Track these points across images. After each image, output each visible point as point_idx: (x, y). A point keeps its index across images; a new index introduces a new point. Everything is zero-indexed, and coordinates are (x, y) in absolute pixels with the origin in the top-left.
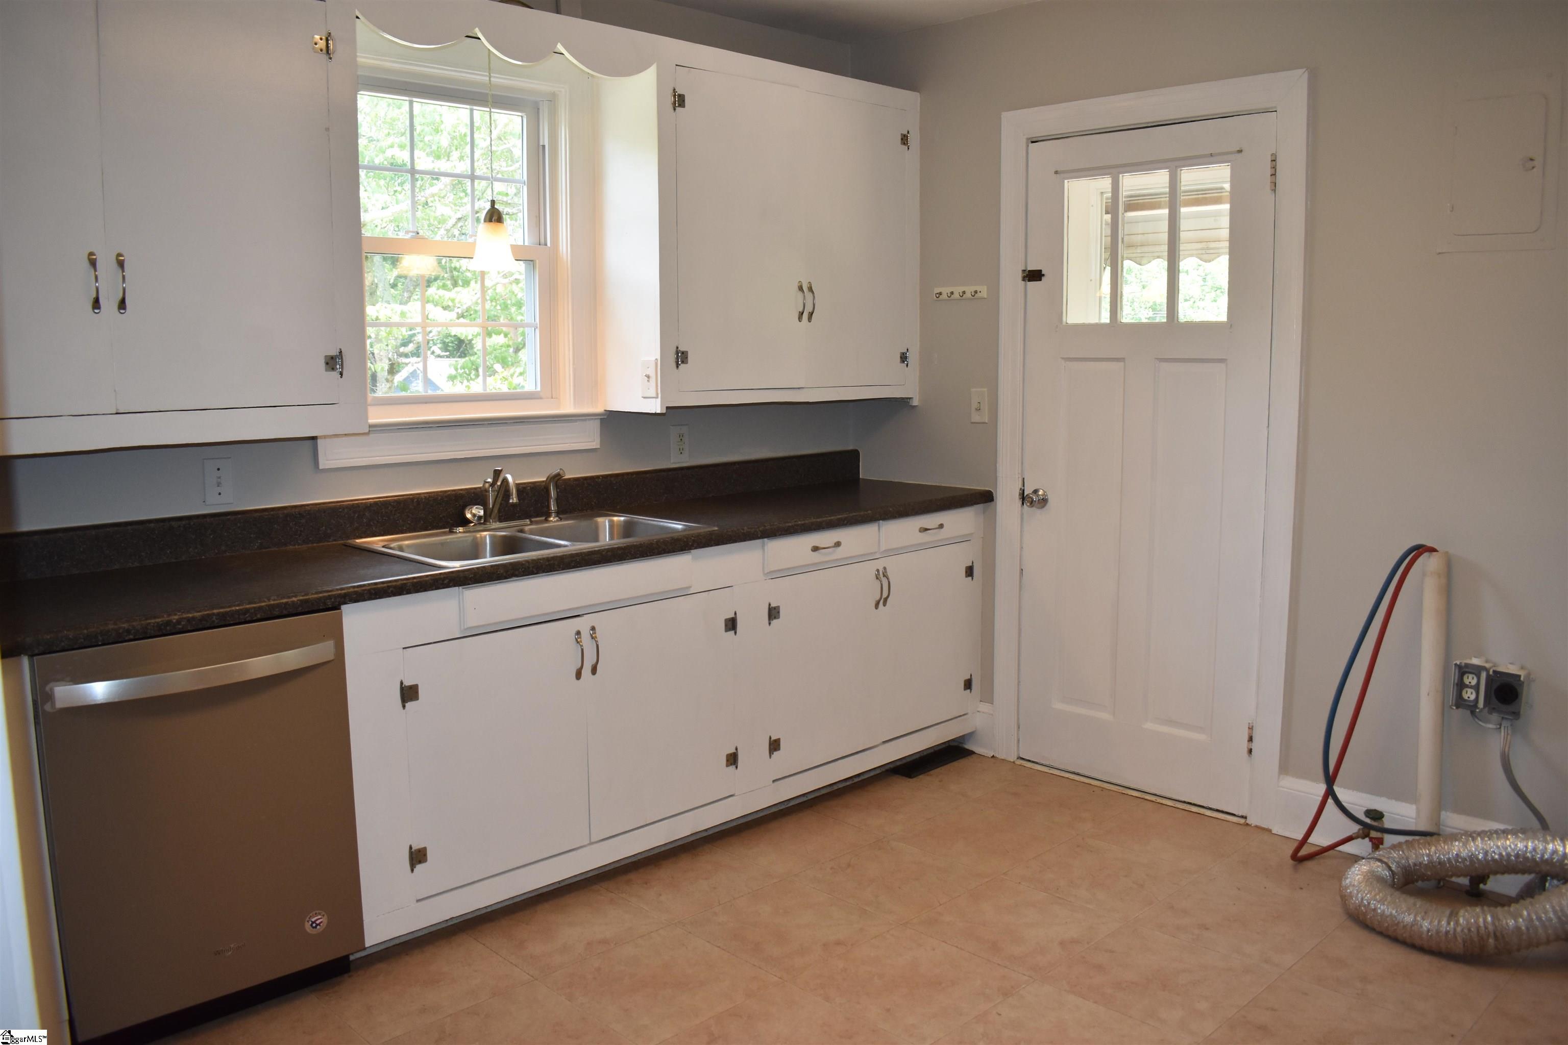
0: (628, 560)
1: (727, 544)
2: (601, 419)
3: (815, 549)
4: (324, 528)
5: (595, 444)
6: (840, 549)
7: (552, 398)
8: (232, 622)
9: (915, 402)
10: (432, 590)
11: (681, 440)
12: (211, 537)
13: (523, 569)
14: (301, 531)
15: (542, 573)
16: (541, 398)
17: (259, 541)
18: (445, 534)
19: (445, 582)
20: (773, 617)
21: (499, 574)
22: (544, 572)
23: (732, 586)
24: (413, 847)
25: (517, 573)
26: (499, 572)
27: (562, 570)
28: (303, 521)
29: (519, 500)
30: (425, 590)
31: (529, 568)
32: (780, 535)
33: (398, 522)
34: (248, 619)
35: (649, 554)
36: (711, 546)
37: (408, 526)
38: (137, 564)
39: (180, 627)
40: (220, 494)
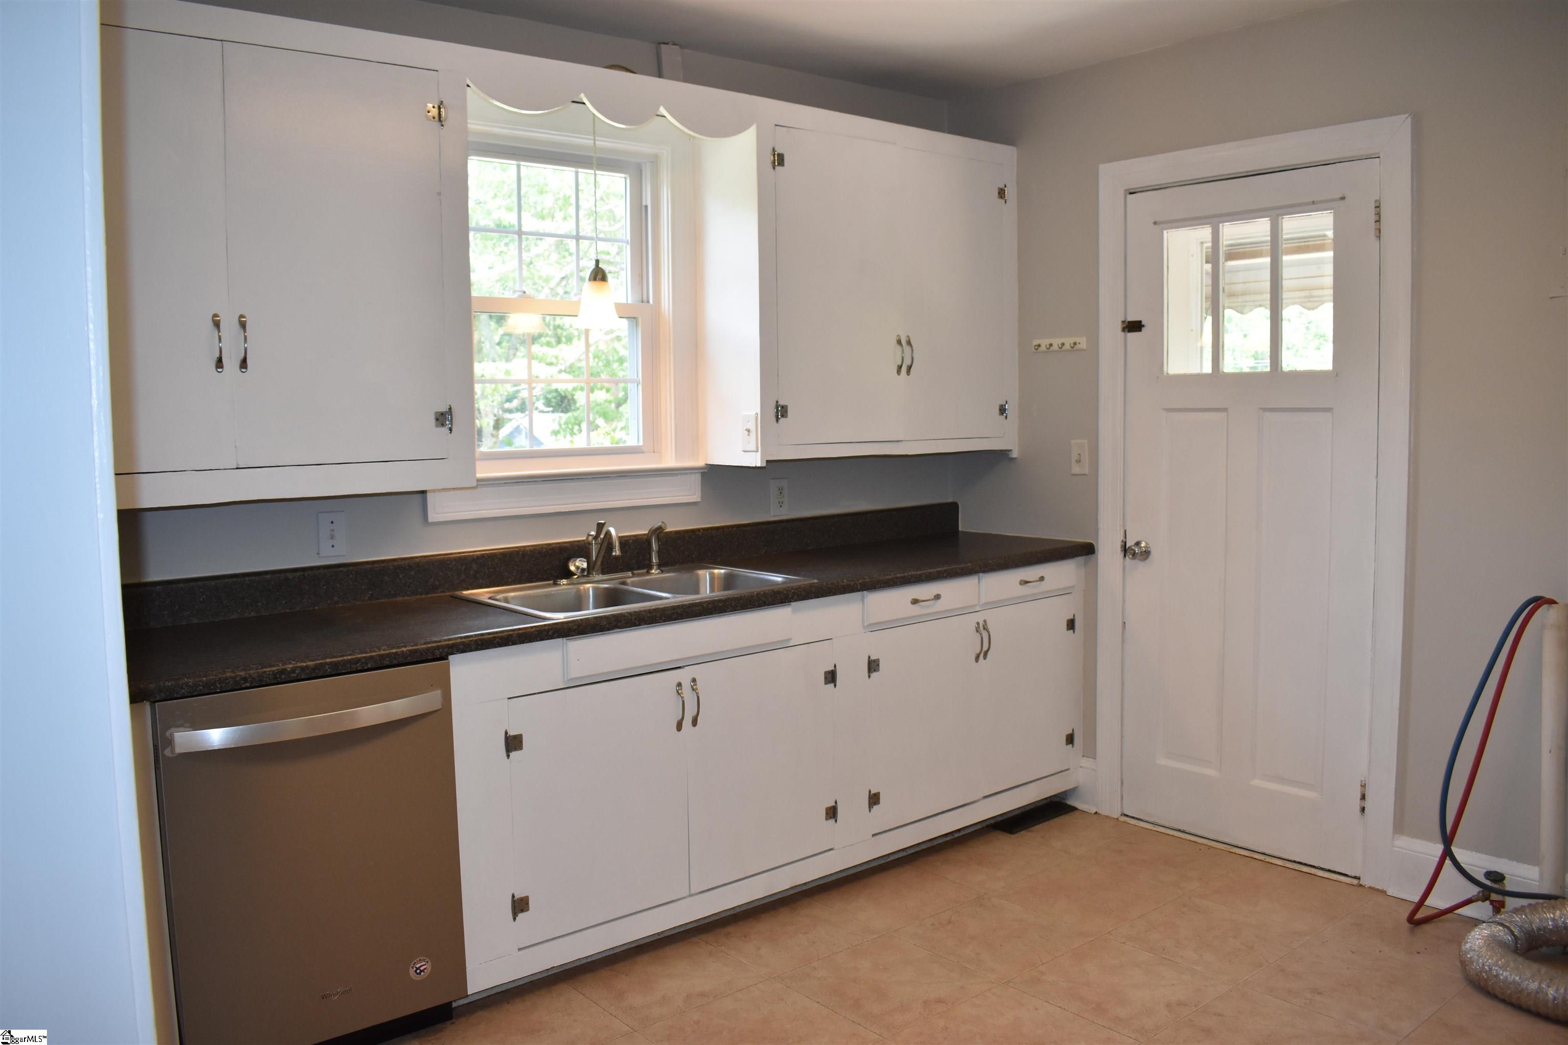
0: (729, 612)
1: (826, 596)
2: (702, 473)
3: (915, 602)
4: (432, 579)
5: (696, 497)
6: (939, 602)
7: (654, 452)
8: (344, 671)
9: (1015, 454)
10: (537, 641)
11: (781, 493)
12: (325, 588)
13: (625, 621)
14: (410, 583)
15: (644, 625)
16: (643, 452)
17: (370, 593)
18: (549, 586)
19: (550, 633)
20: (873, 670)
21: (601, 626)
22: (646, 624)
23: (831, 639)
24: (515, 896)
25: (620, 624)
26: (602, 624)
27: (664, 622)
28: (412, 573)
29: (622, 552)
30: (530, 641)
31: (631, 620)
32: (880, 588)
33: (503, 574)
34: (359, 668)
35: (749, 607)
36: (812, 598)
37: (513, 578)
38: (253, 614)
39: (294, 675)
40: (333, 546)
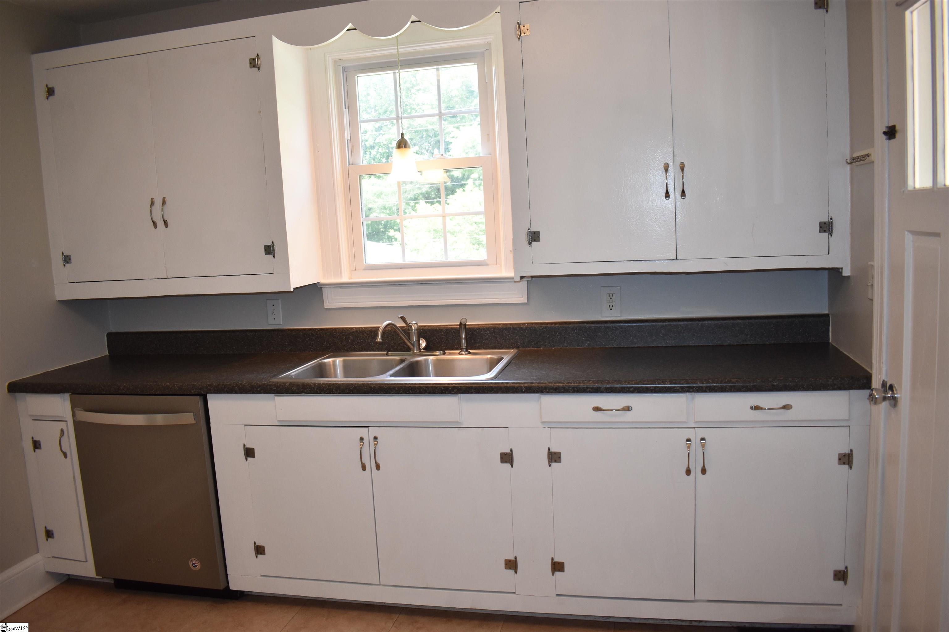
0: (392, 393)
2: (527, 281)
3: (597, 409)
4: (325, 343)
5: (524, 300)
6: (629, 413)
7: (497, 265)
8: (146, 393)
9: (846, 272)
11: (611, 299)
12: (266, 342)
13: (310, 389)
14: (312, 343)
15: (323, 394)
16: (488, 265)
19: (258, 390)
20: (553, 460)
21: (293, 390)
22: (325, 393)
23: (508, 428)
24: (256, 543)
25: (305, 391)
26: (293, 389)
27: (338, 394)
28: (314, 338)
31: (314, 389)
32: (552, 393)
34: (154, 393)
39: (124, 391)
40: (274, 319)
